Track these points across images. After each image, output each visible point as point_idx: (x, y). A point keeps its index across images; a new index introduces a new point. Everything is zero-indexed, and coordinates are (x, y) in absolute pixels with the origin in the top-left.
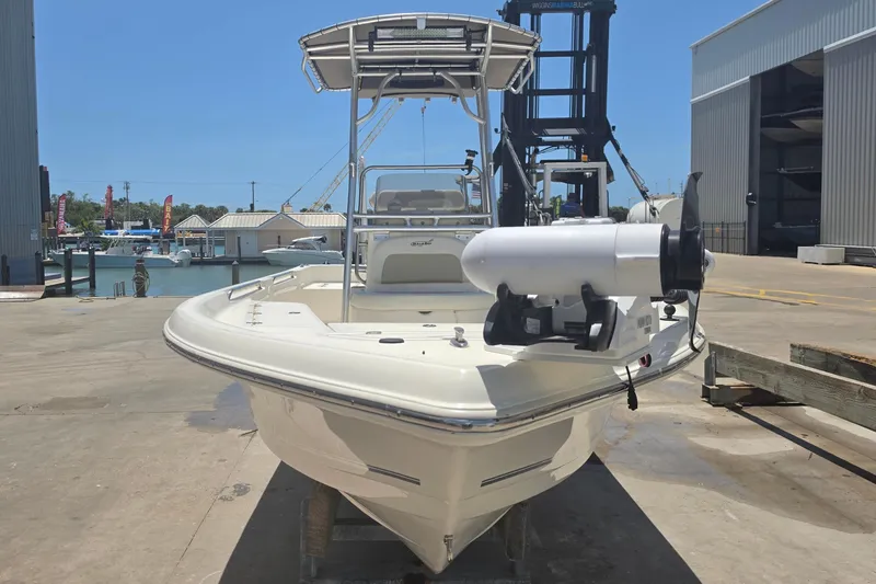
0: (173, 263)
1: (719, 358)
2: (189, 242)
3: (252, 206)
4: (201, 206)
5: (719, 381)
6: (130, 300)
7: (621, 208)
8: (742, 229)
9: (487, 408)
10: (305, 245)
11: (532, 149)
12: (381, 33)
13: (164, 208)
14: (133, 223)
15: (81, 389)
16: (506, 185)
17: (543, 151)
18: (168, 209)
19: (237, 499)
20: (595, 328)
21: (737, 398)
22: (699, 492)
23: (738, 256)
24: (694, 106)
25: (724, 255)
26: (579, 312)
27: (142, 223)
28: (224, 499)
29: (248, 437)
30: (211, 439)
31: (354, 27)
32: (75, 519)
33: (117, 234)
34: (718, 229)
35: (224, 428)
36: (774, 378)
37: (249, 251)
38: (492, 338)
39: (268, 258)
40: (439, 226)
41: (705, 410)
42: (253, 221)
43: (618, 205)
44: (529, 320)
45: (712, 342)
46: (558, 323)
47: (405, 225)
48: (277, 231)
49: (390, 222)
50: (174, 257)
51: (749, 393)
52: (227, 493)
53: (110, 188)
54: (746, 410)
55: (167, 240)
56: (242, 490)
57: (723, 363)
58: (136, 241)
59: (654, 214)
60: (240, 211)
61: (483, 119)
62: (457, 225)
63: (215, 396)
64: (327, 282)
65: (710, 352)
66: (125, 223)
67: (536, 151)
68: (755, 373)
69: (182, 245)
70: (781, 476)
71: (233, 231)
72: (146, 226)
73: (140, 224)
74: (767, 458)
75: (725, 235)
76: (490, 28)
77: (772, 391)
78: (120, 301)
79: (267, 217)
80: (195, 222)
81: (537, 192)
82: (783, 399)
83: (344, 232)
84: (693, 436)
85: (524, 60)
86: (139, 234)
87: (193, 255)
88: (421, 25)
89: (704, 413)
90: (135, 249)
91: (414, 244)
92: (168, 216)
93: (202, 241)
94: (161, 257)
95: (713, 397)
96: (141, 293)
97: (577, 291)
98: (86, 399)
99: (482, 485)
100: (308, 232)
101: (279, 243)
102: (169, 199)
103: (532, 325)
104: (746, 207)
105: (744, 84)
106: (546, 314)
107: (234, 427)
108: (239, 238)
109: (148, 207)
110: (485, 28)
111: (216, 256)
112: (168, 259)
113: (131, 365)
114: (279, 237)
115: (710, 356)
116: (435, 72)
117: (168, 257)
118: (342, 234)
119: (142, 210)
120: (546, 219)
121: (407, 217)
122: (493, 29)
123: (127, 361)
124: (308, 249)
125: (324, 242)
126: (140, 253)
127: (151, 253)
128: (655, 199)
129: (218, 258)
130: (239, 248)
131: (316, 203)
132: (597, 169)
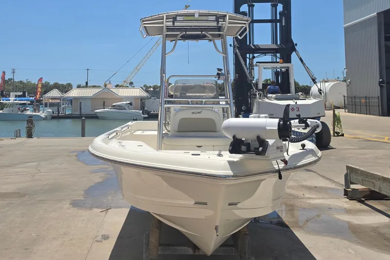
0: (41, 117)
1: (351, 174)
2: (52, 105)
3: (87, 83)
4: (56, 83)
5: (353, 186)
6: (23, 139)
7: (307, 86)
8: (377, 100)
9: (230, 173)
10: (120, 107)
11: (251, 55)
12: (178, 18)
13: (38, 84)
14: (16, 94)
15: (10, 188)
16: (237, 75)
17: (257, 57)
18: (40, 86)
19: (104, 241)
20: (261, 149)
21: (362, 196)
22: (337, 241)
23: (376, 117)
24: (346, 29)
25: (368, 116)
26: (257, 144)
27: (22, 93)
28: (98, 241)
29: (104, 213)
30: (85, 214)
31: (166, 16)
32: (26, 249)
33: (9, 100)
34: (363, 101)
35: (91, 208)
36: (378, 183)
37: (86, 110)
38: (231, 152)
39: (98, 115)
40: (205, 104)
41: (346, 202)
42: (89, 93)
43: (305, 85)
44: (243, 147)
45: (348, 165)
46: (252, 148)
47: (188, 103)
48: (103, 99)
49: (181, 102)
50: (42, 114)
51: (369, 193)
52: (99, 238)
53: (4, 73)
54: (367, 202)
55: (37, 104)
56: (106, 237)
57: (353, 177)
58: (20, 104)
59: (321, 93)
60: (79, 87)
61: (225, 54)
62: (214, 104)
63: (83, 192)
64: (144, 130)
65: (347, 171)
66: (11, 93)
67: (254, 57)
68: (368, 181)
69: (47, 106)
70: (380, 234)
71: (76, 99)
72: (24, 96)
73: (20, 94)
74: (374, 225)
75: (368, 104)
76: (228, 16)
77: (378, 191)
78: (19, 140)
79: (97, 90)
80: (55, 93)
81: (255, 80)
82: (386, 196)
84: (336, 215)
85: (243, 26)
86: (22, 100)
87: (53, 112)
88: (197, 16)
89: (345, 204)
90: (19, 109)
91: (193, 113)
92: (39, 90)
93: (58, 105)
94: (34, 114)
95: (349, 194)
96: (30, 136)
97: (256, 138)
98: (14, 193)
99: (229, 205)
100: (121, 99)
101: (104, 106)
102: (41, 79)
103: (244, 148)
104: (379, 87)
105: (373, 18)
106: (248, 145)
107: (97, 208)
108: (81, 102)
109: (25, 83)
110: (225, 16)
111: (67, 113)
112: (38, 115)
113: (34, 176)
114: (104, 102)
115: (347, 173)
116: (202, 32)
117: (38, 114)
118: (141, 100)
119: (21, 85)
120: (260, 95)
121: (190, 100)
122: (229, 16)
123: (31, 173)
124: (122, 109)
125: (131, 105)
126: (22, 111)
127: (29, 111)
128: (326, 82)
129: (68, 115)
130: (81, 109)
131: (125, 81)
132: (288, 67)
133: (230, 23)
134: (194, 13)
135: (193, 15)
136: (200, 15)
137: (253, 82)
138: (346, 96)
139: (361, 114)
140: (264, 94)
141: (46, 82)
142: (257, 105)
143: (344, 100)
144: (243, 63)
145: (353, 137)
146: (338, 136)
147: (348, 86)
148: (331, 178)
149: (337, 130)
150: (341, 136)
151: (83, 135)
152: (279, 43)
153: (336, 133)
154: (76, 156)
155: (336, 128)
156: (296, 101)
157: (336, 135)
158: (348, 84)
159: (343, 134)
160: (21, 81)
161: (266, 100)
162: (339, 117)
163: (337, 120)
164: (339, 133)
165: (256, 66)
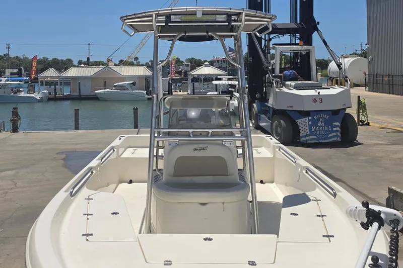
0: (37, 99)
1: (395, 199)
2: (48, 84)
3: (88, 59)
4: (55, 59)
6: (7, 135)
8: (402, 79)
10: (122, 88)
12: (173, 18)
13: (32, 62)
14: (11, 71)
17: (274, 38)
18: (35, 62)
23: (399, 96)
25: (391, 95)
31: (156, 14)
33: (1, 80)
34: (386, 79)
37: (85, 91)
39: (99, 96)
40: (212, 136)
42: (90, 71)
45: (390, 188)
47: (189, 136)
48: (104, 78)
50: (37, 96)
55: (32, 84)
57: (397, 202)
60: (80, 63)
65: (389, 194)
66: (7, 70)
67: (270, 40)
69: (43, 85)
71: (75, 79)
72: (20, 74)
73: (16, 71)
75: (391, 83)
76: (244, 13)
79: (97, 70)
80: (51, 73)
81: (271, 65)
83: (147, 79)
86: (15, 81)
87: (50, 94)
90: (12, 90)
91: (195, 149)
92: (34, 69)
93: (55, 84)
94: (28, 95)
96: (15, 130)
100: (123, 79)
101: (105, 86)
108: (79, 83)
109: (21, 59)
110: (240, 13)
111: (65, 94)
112: (33, 97)
113: (7, 193)
114: (105, 82)
115: (389, 197)
116: (207, 33)
117: (33, 95)
118: (146, 79)
119: (18, 62)
120: (277, 82)
121: (191, 130)
122: (246, 14)
123: (4, 189)
124: (124, 90)
125: (135, 85)
126: (15, 93)
127: (23, 93)
128: (346, 58)
129: (65, 96)
130: (80, 89)
131: (129, 57)
132: (309, 50)
133: (246, 21)
134: (196, 11)
135: (194, 14)
136: (205, 14)
137: (270, 68)
138: (367, 73)
139: (383, 93)
140: (281, 82)
141: (44, 58)
142: (274, 95)
143: (365, 77)
144: (258, 46)
145: (380, 126)
146: (363, 125)
147: (369, 62)
148: (364, 192)
149: (362, 118)
150: (366, 124)
151: (77, 128)
152: (298, 22)
153: (361, 121)
154: (64, 159)
155: (361, 116)
156: (318, 91)
157: (361, 124)
158: (370, 60)
159: (369, 123)
160: (17, 57)
161: (285, 90)
162: (364, 104)
163: (362, 107)
164: (364, 122)
165: (273, 49)
